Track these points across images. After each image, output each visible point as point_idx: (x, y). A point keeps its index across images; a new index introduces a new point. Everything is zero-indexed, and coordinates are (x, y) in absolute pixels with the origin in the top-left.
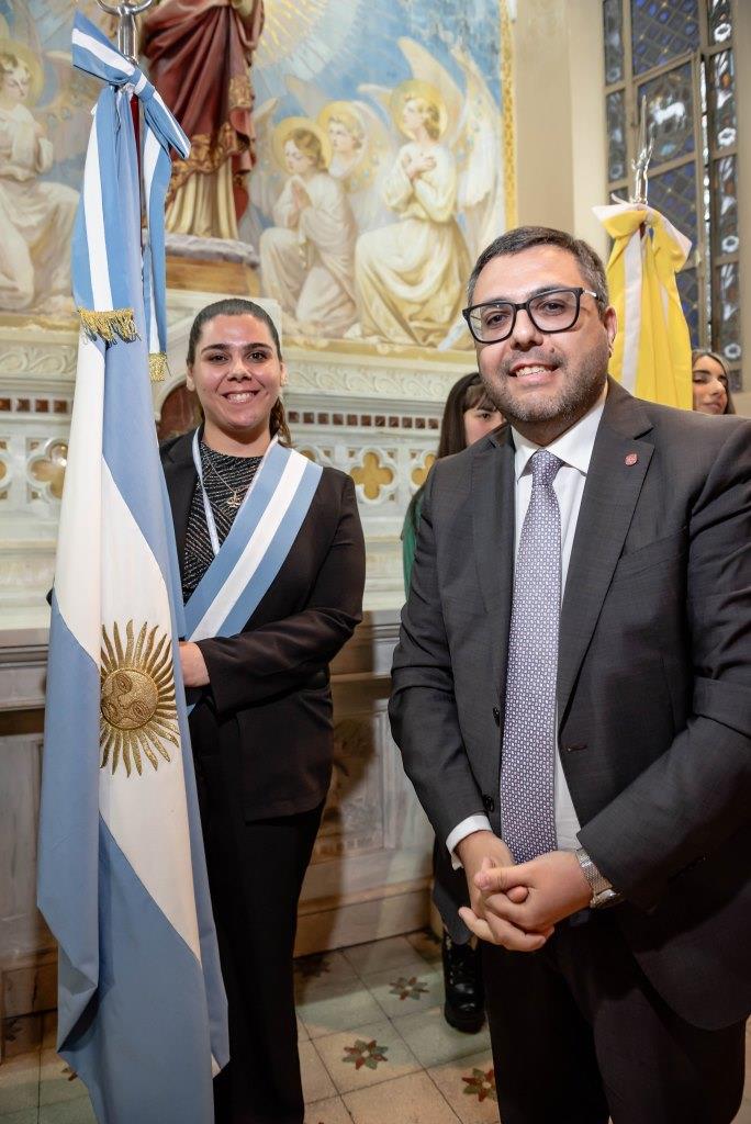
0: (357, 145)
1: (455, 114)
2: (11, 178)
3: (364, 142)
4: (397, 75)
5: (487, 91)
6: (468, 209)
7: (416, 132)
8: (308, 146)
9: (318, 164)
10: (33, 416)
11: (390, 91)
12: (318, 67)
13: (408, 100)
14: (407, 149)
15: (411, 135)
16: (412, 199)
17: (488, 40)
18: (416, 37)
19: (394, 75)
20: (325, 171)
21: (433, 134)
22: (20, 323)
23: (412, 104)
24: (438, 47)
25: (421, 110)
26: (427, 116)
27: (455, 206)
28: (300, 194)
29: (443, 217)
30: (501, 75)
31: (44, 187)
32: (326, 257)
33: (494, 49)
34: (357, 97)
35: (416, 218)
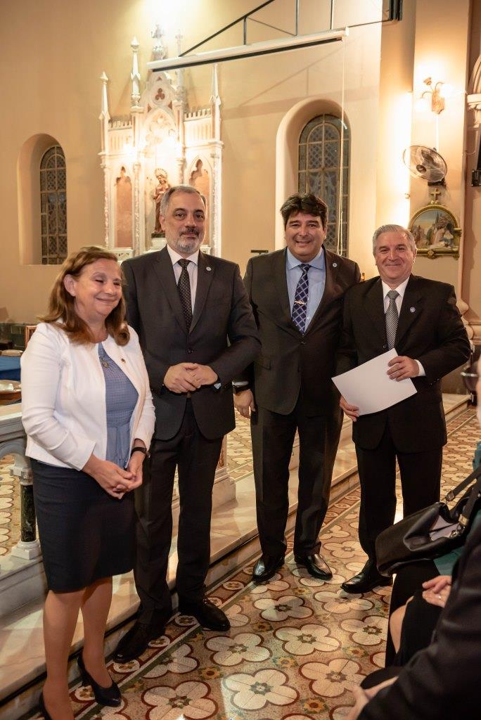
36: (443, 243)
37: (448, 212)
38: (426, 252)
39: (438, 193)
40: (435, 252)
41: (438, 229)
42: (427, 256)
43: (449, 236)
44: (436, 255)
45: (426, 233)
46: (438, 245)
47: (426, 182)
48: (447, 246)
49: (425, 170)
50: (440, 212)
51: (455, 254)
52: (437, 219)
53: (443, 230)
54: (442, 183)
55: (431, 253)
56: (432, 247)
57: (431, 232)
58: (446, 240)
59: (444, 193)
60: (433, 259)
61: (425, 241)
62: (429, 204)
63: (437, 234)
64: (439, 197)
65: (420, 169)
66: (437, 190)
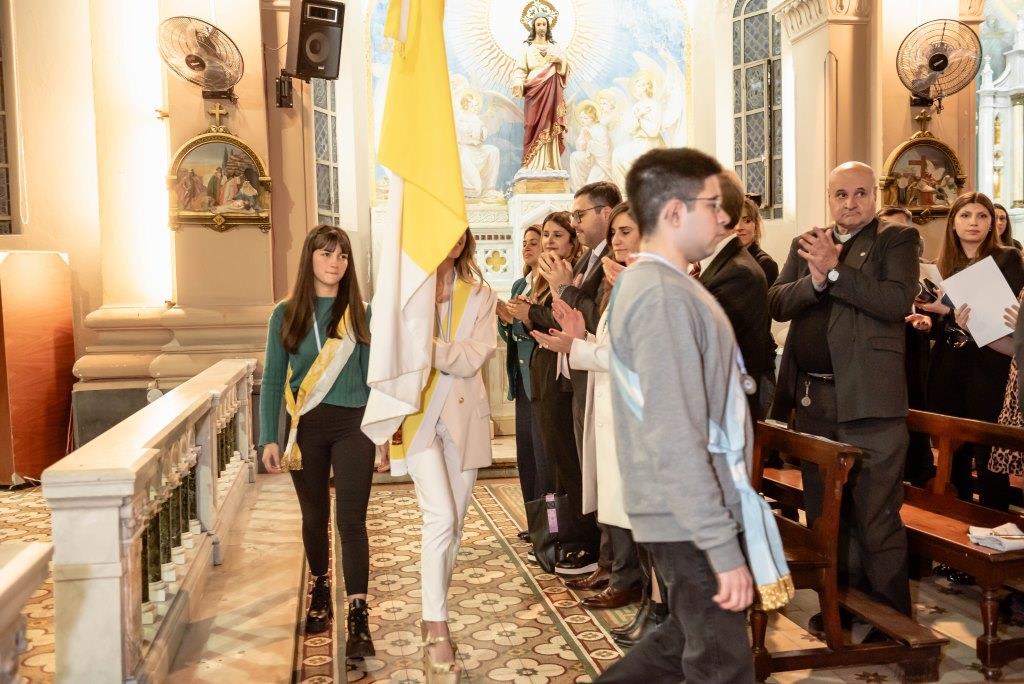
0: (613, 108)
1: (661, 83)
2: (473, 145)
3: (616, 105)
5: (678, 68)
6: (667, 129)
7: (641, 96)
8: (591, 112)
9: (595, 119)
10: (487, 241)
12: (595, 75)
13: (636, 81)
14: (637, 105)
15: (639, 98)
16: (639, 128)
17: (679, 43)
18: (641, 50)
20: (598, 122)
21: (650, 95)
22: (477, 202)
23: (639, 83)
24: (652, 52)
25: (644, 85)
26: (647, 87)
27: (660, 128)
28: (587, 134)
29: (655, 135)
30: (685, 58)
31: (484, 147)
32: (600, 162)
33: (682, 46)
35: (641, 137)
36: (240, 203)
37: (245, 148)
38: (212, 218)
39: (222, 112)
40: (228, 219)
41: (229, 177)
42: (212, 227)
43: (249, 191)
44: (229, 223)
45: (206, 184)
46: (231, 206)
47: (199, 90)
48: (247, 207)
49: (202, 65)
50: (230, 147)
51: (261, 223)
52: (226, 158)
53: (237, 180)
54: (229, 96)
55: (219, 221)
56: (220, 209)
57: (215, 181)
58: (244, 198)
59: (234, 115)
60: (222, 231)
61: (207, 199)
62: (209, 131)
63: (228, 187)
64: (224, 119)
65: (193, 64)
66: (220, 108)
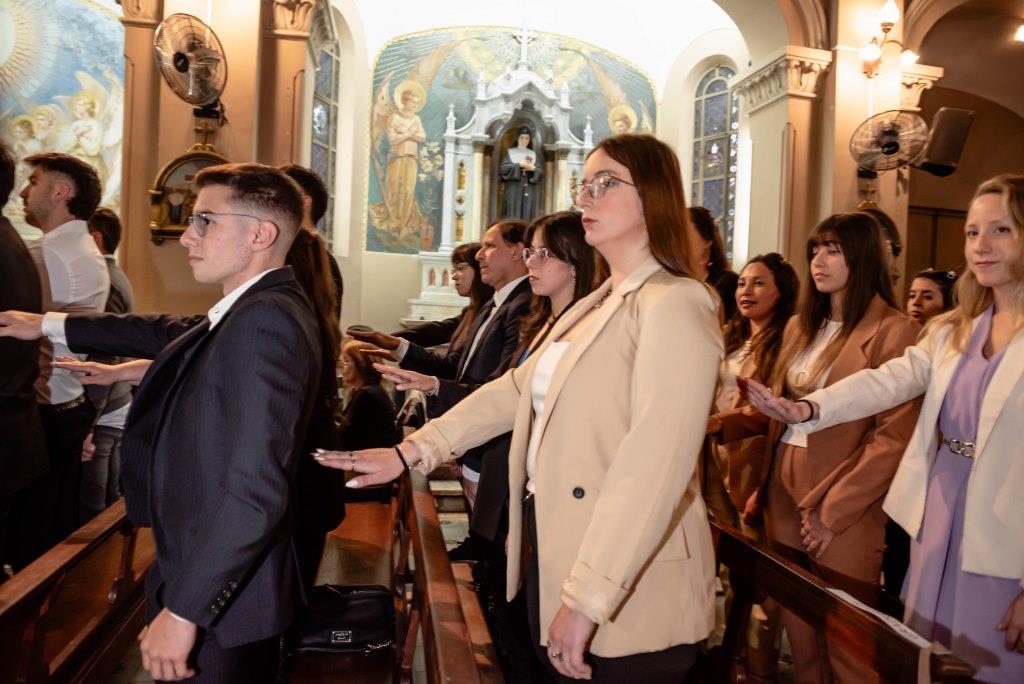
0: (51, 124)
1: (104, 103)
3: (54, 122)
4: (73, 89)
5: (122, 90)
6: (108, 148)
7: (82, 114)
8: (27, 126)
9: (31, 135)
11: (68, 97)
12: (32, 91)
13: (78, 100)
14: (77, 123)
15: (80, 116)
18: (84, 70)
19: (71, 90)
20: (34, 137)
23: (81, 102)
24: (97, 73)
25: (85, 104)
26: (89, 106)
27: (101, 148)
28: (21, 148)
29: (94, 153)
34: (53, 102)
